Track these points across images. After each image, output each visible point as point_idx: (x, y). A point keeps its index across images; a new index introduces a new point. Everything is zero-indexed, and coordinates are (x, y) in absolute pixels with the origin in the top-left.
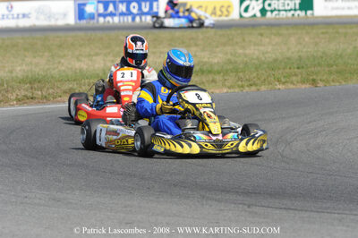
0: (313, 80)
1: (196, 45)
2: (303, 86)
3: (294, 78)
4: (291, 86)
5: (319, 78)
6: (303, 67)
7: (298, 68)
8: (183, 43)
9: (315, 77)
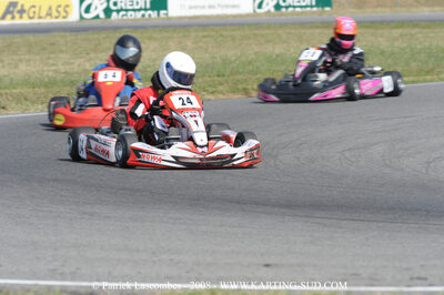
0: (244, 89)
1: (62, 52)
2: (236, 97)
3: (221, 88)
4: (221, 96)
5: (249, 87)
6: (223, 76)
7: (218, 76)
8: (44, 49)
9: (244, 86)
